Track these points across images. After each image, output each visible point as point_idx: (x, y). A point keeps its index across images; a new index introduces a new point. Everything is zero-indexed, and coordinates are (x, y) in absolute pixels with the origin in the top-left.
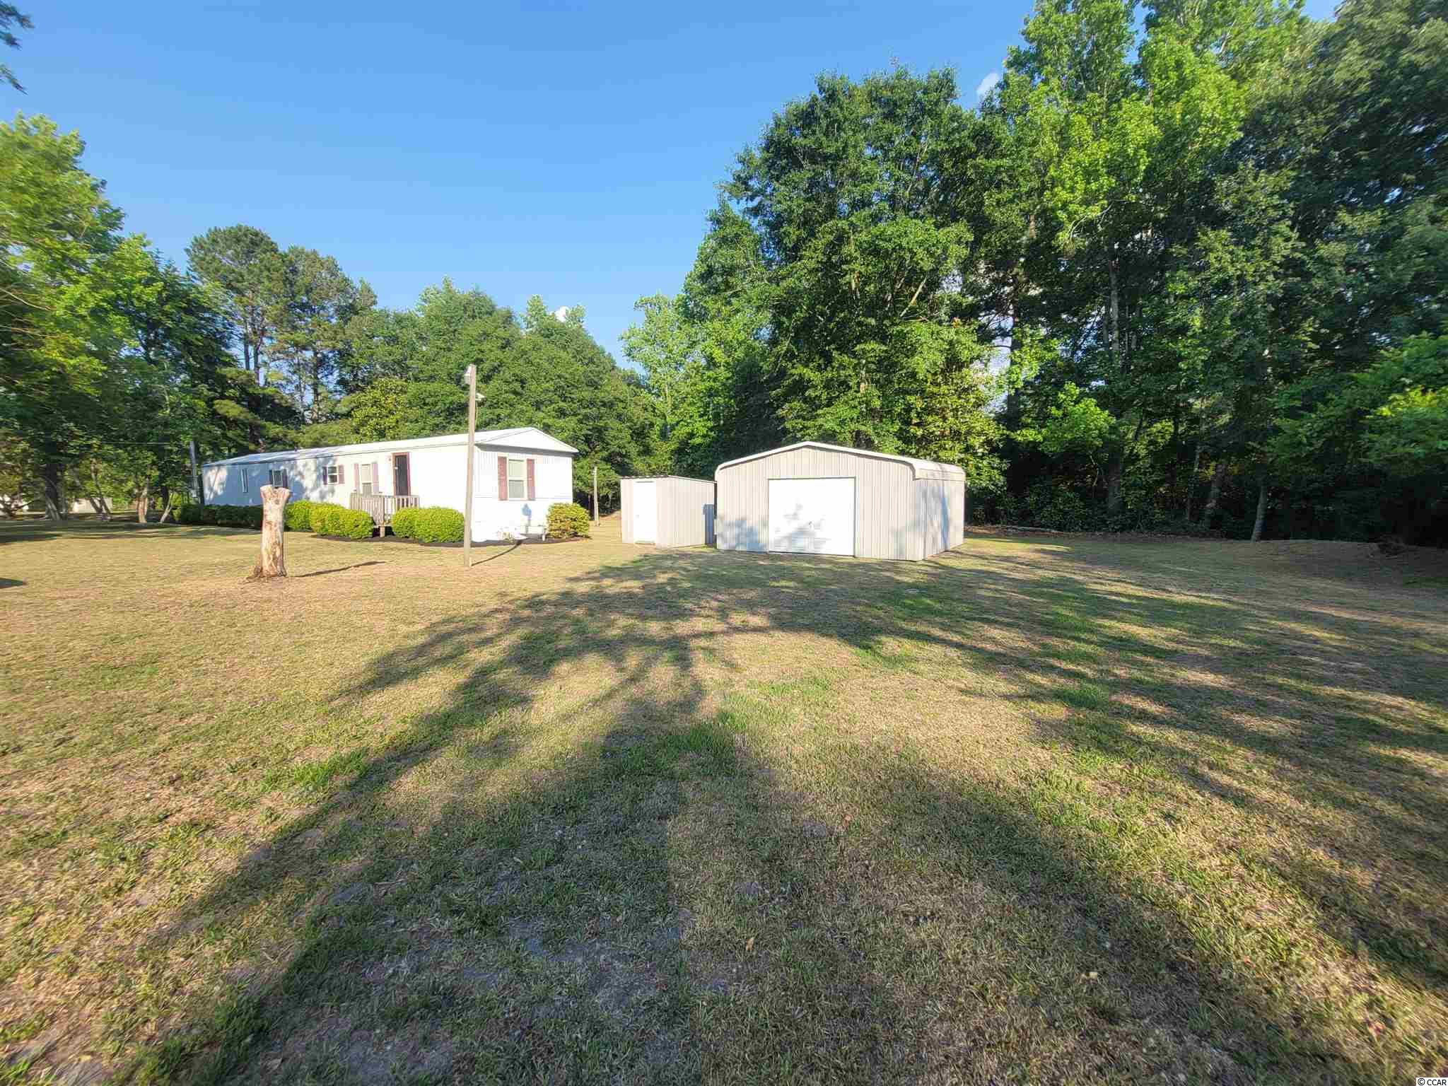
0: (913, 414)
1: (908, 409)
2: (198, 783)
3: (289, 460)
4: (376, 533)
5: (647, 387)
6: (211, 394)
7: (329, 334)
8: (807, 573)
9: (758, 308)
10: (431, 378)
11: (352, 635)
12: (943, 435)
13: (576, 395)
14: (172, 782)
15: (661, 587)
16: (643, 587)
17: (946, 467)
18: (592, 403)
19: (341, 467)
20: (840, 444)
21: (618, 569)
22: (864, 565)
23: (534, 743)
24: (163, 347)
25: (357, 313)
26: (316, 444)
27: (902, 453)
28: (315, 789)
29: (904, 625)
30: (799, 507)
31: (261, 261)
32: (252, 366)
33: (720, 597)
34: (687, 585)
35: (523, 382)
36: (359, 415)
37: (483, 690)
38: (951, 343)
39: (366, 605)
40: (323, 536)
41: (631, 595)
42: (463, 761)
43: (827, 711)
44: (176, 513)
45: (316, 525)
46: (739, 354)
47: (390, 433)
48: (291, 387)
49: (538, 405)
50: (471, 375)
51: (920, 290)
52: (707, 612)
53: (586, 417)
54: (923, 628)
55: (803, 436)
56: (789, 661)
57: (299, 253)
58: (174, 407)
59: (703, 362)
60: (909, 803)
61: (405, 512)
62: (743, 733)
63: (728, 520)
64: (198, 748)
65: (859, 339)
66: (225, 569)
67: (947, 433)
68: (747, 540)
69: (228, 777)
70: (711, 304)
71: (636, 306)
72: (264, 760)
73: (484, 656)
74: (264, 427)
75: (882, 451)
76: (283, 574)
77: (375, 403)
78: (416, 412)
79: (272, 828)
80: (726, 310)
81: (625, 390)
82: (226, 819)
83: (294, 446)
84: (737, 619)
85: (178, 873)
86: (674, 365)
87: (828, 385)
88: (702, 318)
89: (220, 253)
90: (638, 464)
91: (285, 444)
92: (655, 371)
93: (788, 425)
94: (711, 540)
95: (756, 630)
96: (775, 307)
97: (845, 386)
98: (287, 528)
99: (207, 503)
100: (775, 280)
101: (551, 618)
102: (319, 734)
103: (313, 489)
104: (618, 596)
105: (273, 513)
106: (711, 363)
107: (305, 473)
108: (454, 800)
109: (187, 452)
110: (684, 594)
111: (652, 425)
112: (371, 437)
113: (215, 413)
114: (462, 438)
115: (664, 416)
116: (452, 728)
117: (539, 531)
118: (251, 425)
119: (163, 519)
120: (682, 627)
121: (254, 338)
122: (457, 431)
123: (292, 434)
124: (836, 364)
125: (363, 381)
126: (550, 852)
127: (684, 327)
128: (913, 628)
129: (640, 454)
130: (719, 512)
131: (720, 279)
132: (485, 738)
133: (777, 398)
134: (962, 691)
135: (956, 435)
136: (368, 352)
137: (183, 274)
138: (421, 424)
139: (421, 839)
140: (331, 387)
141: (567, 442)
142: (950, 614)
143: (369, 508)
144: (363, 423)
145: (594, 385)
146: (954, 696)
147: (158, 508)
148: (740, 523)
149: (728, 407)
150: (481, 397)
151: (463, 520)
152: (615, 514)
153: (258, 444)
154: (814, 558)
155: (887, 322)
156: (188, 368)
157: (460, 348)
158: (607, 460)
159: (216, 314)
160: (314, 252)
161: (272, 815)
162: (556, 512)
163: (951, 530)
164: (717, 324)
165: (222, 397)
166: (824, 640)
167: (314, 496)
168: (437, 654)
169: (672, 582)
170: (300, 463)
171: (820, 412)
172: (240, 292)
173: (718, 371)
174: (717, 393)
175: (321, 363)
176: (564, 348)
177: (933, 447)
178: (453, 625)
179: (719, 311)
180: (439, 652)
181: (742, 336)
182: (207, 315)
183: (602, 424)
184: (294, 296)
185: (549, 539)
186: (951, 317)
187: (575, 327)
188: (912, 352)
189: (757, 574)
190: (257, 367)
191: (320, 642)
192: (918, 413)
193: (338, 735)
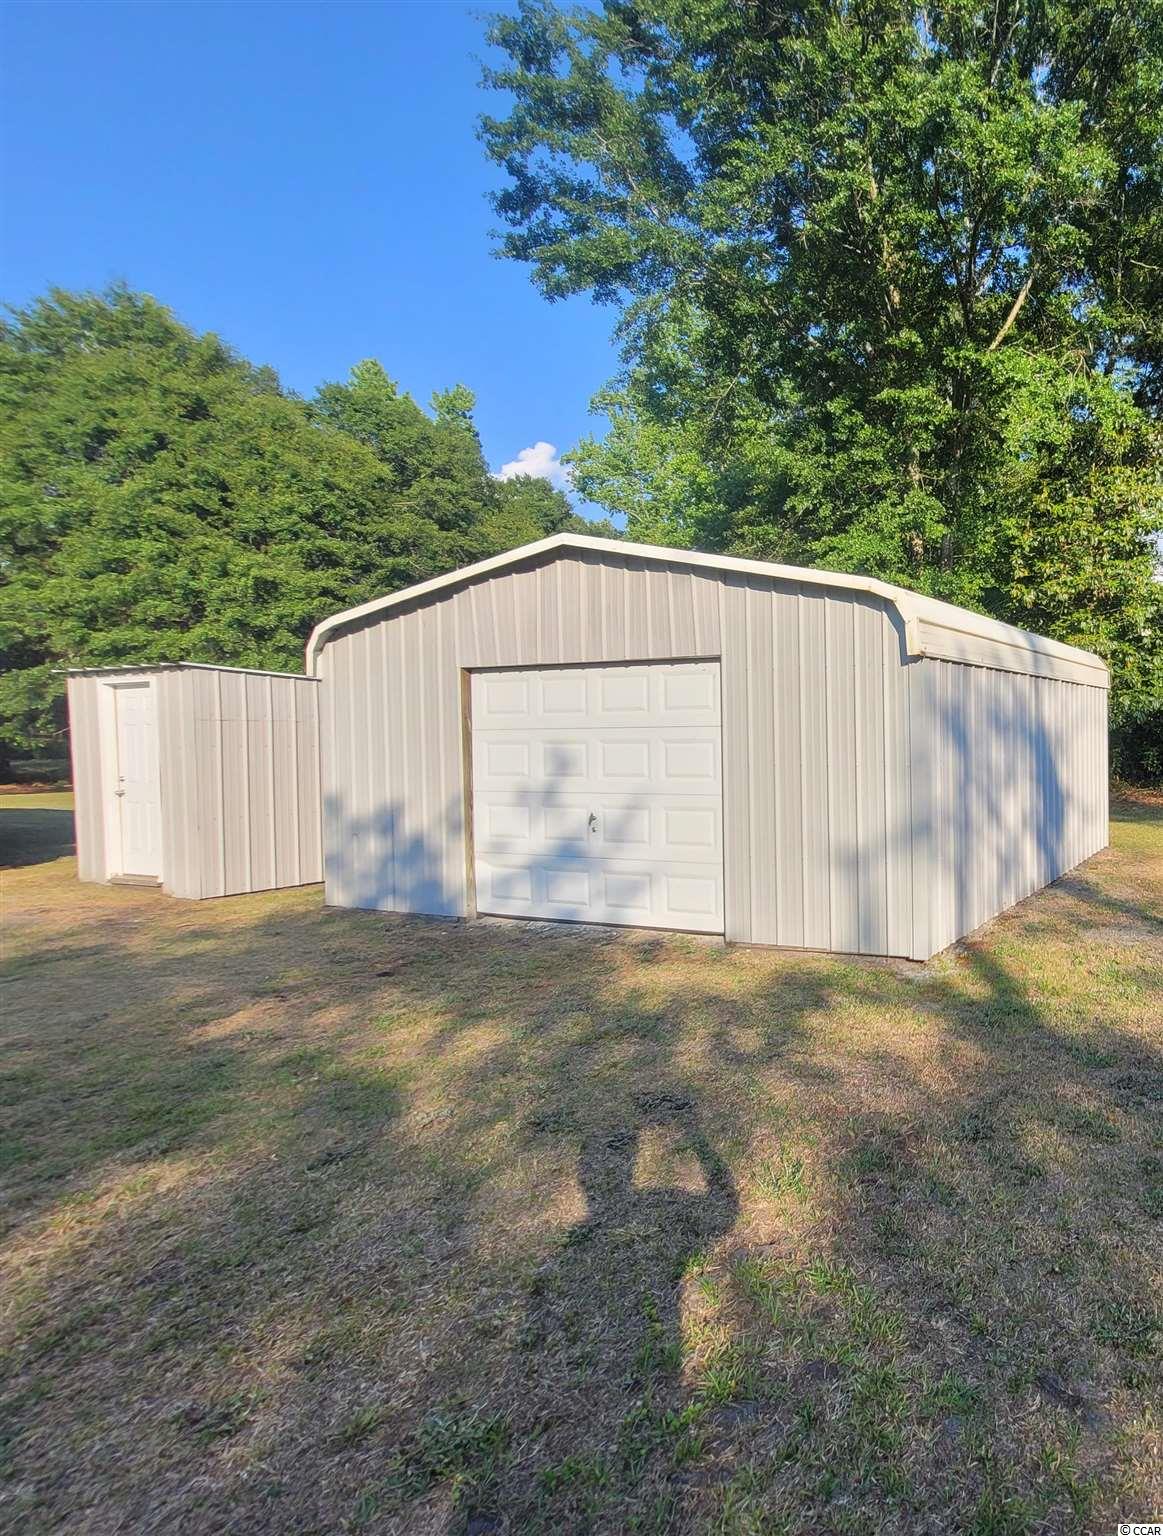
30: (562, 765)
63: (351, 810)
68: (407, 880)
163: (1073, 822)
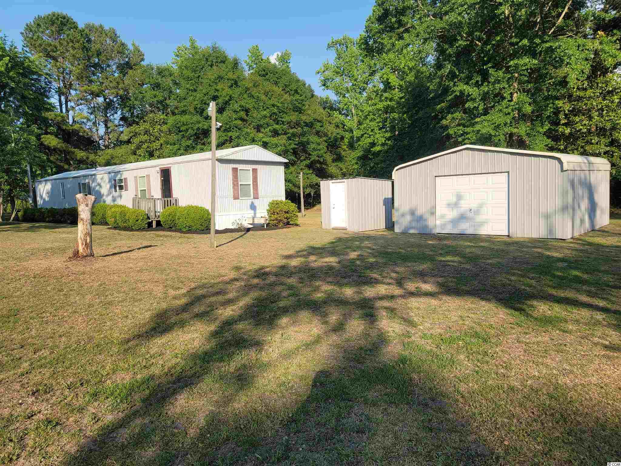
0: (561, 116)
1: (557, 111)
2: (48, 395)
3: (92, 175)
4: (150, 224)
5: (338, 109)
6: (39, 131)
7: (114, 84)
8: (468, 250)
9: (426, 40)
10: (184, 112)
11: (139, 297)
12: (589, 132)
13: (286, 118)
14: (33, 394)
15: (353, 261)
16: (339, 262)
17: (592, 159)
18: (298, 124)
19: (125, 179)
20: (496, 146)
21: (319, 248)
22: (517, 243)
23: (265, 375)
24: (9, 101)
25: (131, 68)
26: (108, 164)
27: (551, 149)
28: (121, 401)
29: (553, 292)
30: (460, 197)
31: (68, 35)
32: (64, 110)
33: (398, 269)
34: (372, 260)
35: (247, 111)
36: (136, 140)
37: (228, 335)
38: (596, 53)
39: (145, 276)
40: (115, 228)
41: (331, 268)
42: (217, 385)
43: (487, 358)
44: (20, 214)
45: (110, 220)
46: (411, 77)
47: (157, 153)
48: (90, 124)
49: (258, 128)
50: (212, 109)
51: (566, 10)
52: (388, 280)
53: (294, 135)
54: (570, 294)
55: (464, 140)
56: (454, 319)
57: (91, 28)
58: (17, 142)
59: (382, 86)
60: (557, 434)
61: (170, 209)
62: (419, 373)
63: (402, 210)
64: (47, 372)
65: (513, 56)
66: (53, 251)
67: (593, 130)
68: (418, 225)
69: (67, 392)
70: (386, 40)
71: (329, 47)
72: (88, 382)
73: (228, 312)
74: (73, 153)
75: (533, 149)
76: (92, 255)
77: (146, 132)
78: (174, 137)
79: (96, 427)
80: (399, 44)
81: (322, 113)
82: (68, 419)
83: (93, 165)
84: (411, 286)
85: (43, 451)
86: (358, 90)
87: (485, 97)
88: (380, 51)
89: (42, 32)
90: (332, 169)
91: (87, 164)
92: (344, 97)
93: (451, 131)
94: (390, 225)
95: (428, 294)
96: (440, 37)
97: (499, 96)
98: (93, 224)
99: (38, 207)
100: (439, 16)
101: (272, 285)
102: (121, 364)
103: (108, 195)
104: (320, 269)
105: (84, 213)
106: (388, 86)
107: (102, 184)
108: (212, 412)
109: (25, 172)
110: (371, 267)
111: (342, 138)
112: (144, 157)
113: (42, 144)
114: (207, 155)
115: (351, 131)
116: (208, 362)
117: (262, 221)
118: (64, 151)
119: (12, 218)
120: (369, 292)
121: (65, 90)
122: (202, 150)
123: (92, 157)
124: (492, 80)
125: (137, 117)
126: (280, 452)
127: (367, 60)
128: (562, 295)
129: (334, 161)
130: (396, 204)
131: (394, 20)
132: (232, 370)
133: (442, 111)
134: (606, 347)
135: (601, 131)
136: (140, 96)
137: (20, 50)
138: (177, 147)
139: (191, 438)
140: (116, 122)
141: (280, 155)
142: (596, 284)
143: (145, 207)
144: (139, 147)
145: (299, 110)
146: (599, 351)
147: (8, 211)
148: (412, 213)
149: (401, 120)
150: (219, 124)
151: (209, 214)
152: (317, 207)
153: (70, 164)
154: (475, 238)
155: (537, 41)
156: (25, 114)
157: (202, 89)
158: (309, 166)
159: (40, 75)
160: (101, 26)
161: (96, 419)
162: (274, 208)
164: (391, 56)
165: (46, 133)
166: (483, 303)
167: (108, 200)
168: (196, 310)
169: (361, 258)
170: (99, 177)
171: (478, 120)
172: (55, 59)
173: (393, 92)
174: (393, 110)
175: (109, 105)
176: (276, 83)
177: (580, 142)
178: (205, 290)
179: (393, 45)
180: (197, 309)
181: (411, 64)
182: (35, 77)
183: (305, 139)
184: (89, 59)
185: (269, 226)
186: (595, 31)
187: (284, 67)
188: (559, 63)
189: (428, 252)
190: (67, 111)
191: (119, 302)
192: (566, 115)
193: (134, 366)
